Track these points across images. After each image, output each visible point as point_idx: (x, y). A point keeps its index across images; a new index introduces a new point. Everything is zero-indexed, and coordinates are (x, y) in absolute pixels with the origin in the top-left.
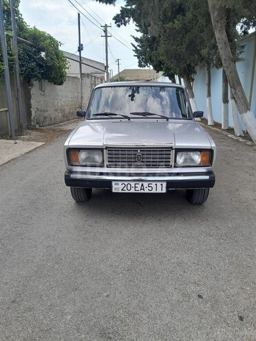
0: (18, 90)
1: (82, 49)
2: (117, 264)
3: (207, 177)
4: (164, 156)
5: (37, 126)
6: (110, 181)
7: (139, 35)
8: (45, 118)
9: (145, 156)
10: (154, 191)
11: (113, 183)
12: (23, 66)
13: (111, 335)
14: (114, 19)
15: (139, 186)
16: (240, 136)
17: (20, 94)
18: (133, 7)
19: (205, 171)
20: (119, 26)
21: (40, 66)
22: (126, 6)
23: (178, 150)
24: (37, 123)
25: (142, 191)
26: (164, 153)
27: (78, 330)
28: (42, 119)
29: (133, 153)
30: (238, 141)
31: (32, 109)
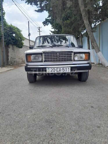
0: (3, 48)
1: (30, 35)
2: (51, 99)
3: (88, 65)
4: (69, 55)
5: (11, 64)
6: (46, 68)
7: (53, 30)
8: (14, 61)
9: (61, 56)
10: (65, 72)
11: (47, 69)
12: (6, 38)
13: (51, 122)
14: (43, 23)
15: (59, 69)
16: (97, 64)
17: (4, 49)
18: (50, 18)
19: (87, 63)
20: (45, 26)
21: (13, 39)
22: (48, 18)
23: (75, 53)
24: (11, 63)
25: (60, 72)
26: (69, 54)
27: (34, 121)
28: (13, 62)
29: (55, 54)
30: (96, 66)
31: (9, 57)
